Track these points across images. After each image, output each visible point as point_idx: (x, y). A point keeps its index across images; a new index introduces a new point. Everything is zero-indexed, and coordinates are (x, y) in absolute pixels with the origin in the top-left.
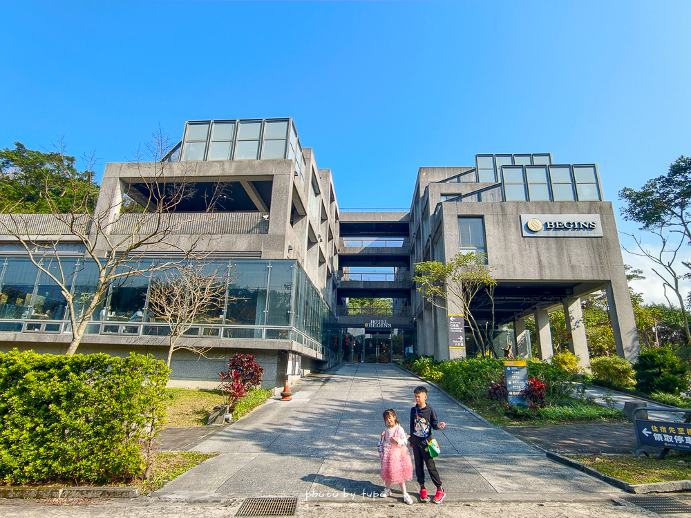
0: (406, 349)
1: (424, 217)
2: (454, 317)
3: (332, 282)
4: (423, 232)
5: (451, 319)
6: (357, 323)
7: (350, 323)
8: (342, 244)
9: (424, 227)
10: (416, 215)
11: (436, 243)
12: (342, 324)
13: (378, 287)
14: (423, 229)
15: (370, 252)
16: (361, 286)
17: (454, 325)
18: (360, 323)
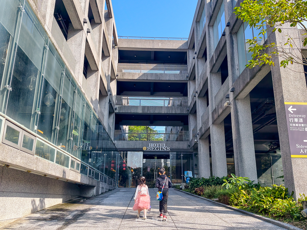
0: (186, 172)
1: (211, 24)
2: (294, 106)
3: (108, 101)
4: (209, 40)
5: (290, 109)
6: (135, 147)
7: (128, 147)
8: (120, 70)
9: (211, 34)
10: (197, 35)
11: (236, 33)
12: (120, 149)
13: (157, 112)
14: (209, 37)
15: (149, 79)
16: (140, 111)
17: (296, 120)
18: (138, 147)
